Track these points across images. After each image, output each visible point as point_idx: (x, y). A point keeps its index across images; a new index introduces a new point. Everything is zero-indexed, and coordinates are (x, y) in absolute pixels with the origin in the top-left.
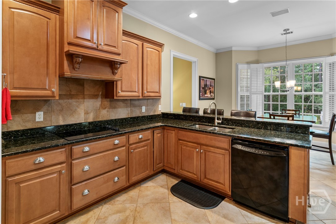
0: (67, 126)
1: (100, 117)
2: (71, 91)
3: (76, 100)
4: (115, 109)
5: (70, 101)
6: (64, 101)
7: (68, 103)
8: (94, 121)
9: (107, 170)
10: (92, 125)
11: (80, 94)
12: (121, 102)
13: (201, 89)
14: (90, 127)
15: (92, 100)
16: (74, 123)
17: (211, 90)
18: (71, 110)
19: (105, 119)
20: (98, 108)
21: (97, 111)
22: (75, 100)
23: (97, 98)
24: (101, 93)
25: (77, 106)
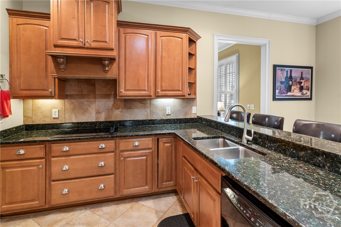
0: (78, 123)
1: (113, 117)
2: (83, 91)
3: (88, 100)
4: (130, 109)
5: (82, 100)
6: (76, 100)
7: (80, 103)
8: (106, 121)
9: (90, 175)
10: (103, 124)
11: (90, 94)
12: (137, 102)
13: (278, 84)
14: (101, 127)
15: (103, 100)
16: (86, 121)
17: (302, 85)
18: (83, 109)
19: (118, 119)
20: (111, 108)
21: (109, 111)
22: (86, 100)
23: (109, 98)
24: (113, 93)
25: (89, 106)
